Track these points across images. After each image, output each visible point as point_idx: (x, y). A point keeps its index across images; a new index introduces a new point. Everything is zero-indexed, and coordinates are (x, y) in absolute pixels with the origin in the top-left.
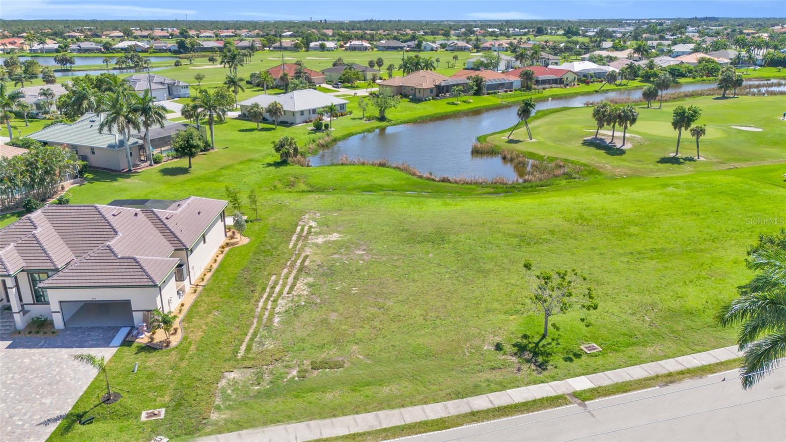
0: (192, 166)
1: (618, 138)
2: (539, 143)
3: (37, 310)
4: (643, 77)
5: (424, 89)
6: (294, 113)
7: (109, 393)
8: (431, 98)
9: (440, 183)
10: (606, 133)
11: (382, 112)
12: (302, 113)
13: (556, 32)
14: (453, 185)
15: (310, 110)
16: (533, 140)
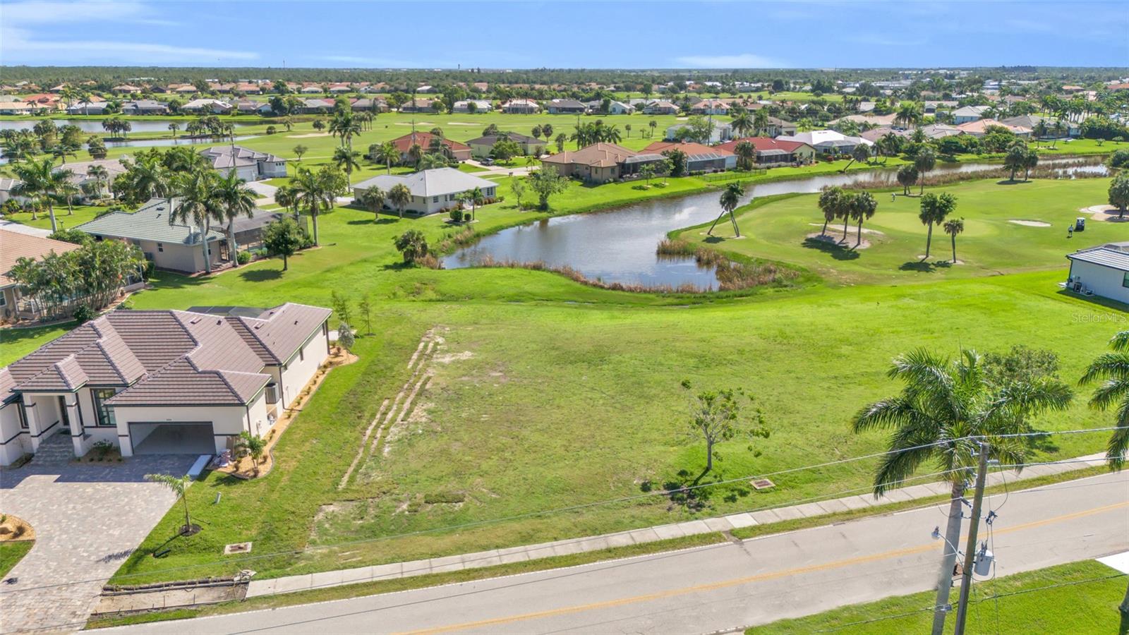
0: (288, 267)
1: (852, 234)
2: (748, 240)
3: (100, 434)
4: (905, 152)
5: (603, 168)
6: (424, 200)
7: (188, 525)
8: (611, 180)
9: (610, 291)
10: (836, 226)
11: (543, 199)
12: (436, 199)
13: (801, 88)
14: (627, 294)
15: (446, 196)
16: (741, 237)
